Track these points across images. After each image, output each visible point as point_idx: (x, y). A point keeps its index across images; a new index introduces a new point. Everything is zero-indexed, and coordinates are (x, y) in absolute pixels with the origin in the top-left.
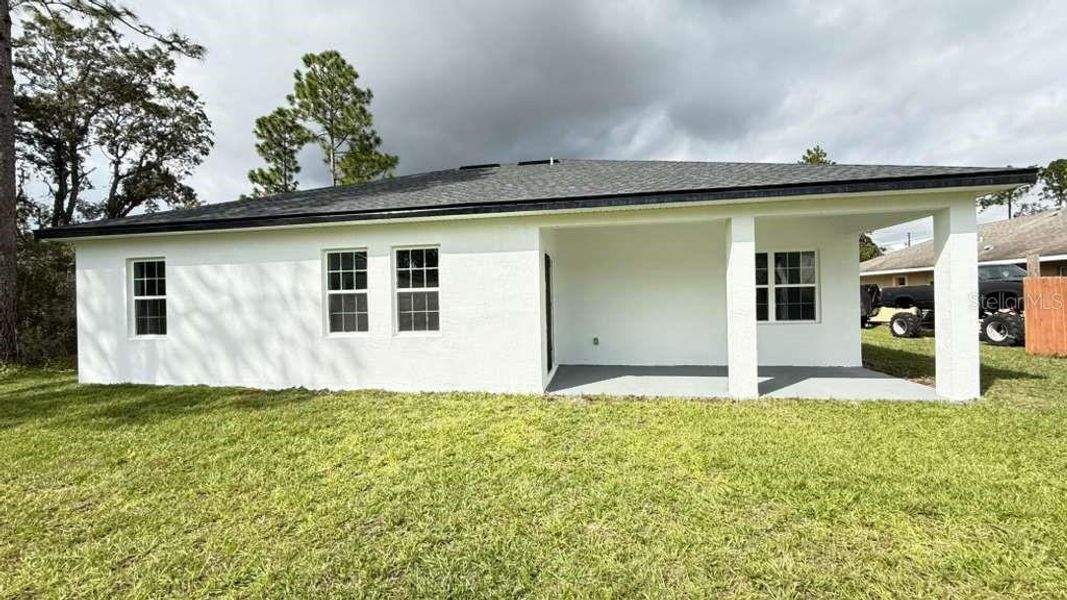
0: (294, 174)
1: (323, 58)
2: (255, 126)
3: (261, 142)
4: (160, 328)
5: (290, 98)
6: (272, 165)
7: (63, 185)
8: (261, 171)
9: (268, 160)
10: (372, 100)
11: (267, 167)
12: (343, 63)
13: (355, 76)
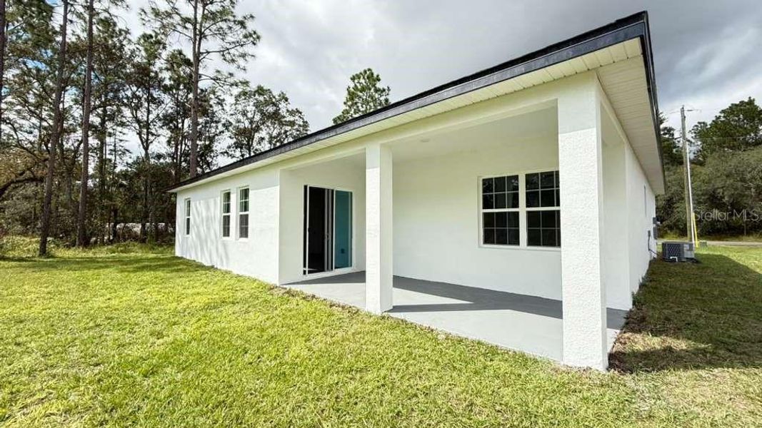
1: (360, 76)
5: (345, 103)
10: (390, 91)
12: (372, 74)
13: (379, 80)
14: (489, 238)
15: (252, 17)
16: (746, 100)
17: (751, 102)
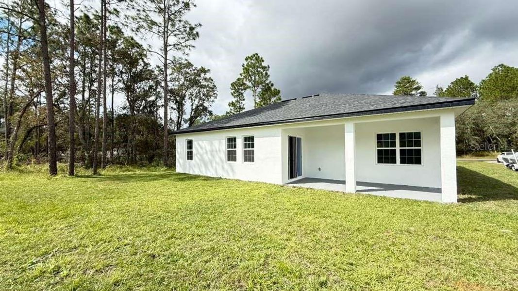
0: (243, 101)
1: (251, 58)
2: (230, 86)
3: (232, 91)
4: (191, 159)
5: (241, 74)
6: (236, 99)
7: (179, 114)
8: (233, 102)
9: (235, 97)
10: (270, 69)
11: (234, 100)
12: (259, 57)
13: (263, 61)
14: (380, 160)
15: (200, 25)
16: (464, 77)
17: (467, 78)
